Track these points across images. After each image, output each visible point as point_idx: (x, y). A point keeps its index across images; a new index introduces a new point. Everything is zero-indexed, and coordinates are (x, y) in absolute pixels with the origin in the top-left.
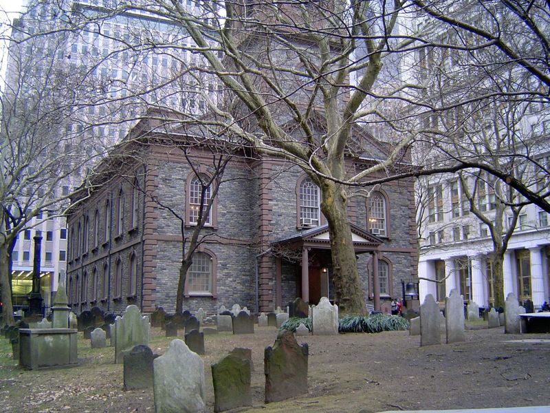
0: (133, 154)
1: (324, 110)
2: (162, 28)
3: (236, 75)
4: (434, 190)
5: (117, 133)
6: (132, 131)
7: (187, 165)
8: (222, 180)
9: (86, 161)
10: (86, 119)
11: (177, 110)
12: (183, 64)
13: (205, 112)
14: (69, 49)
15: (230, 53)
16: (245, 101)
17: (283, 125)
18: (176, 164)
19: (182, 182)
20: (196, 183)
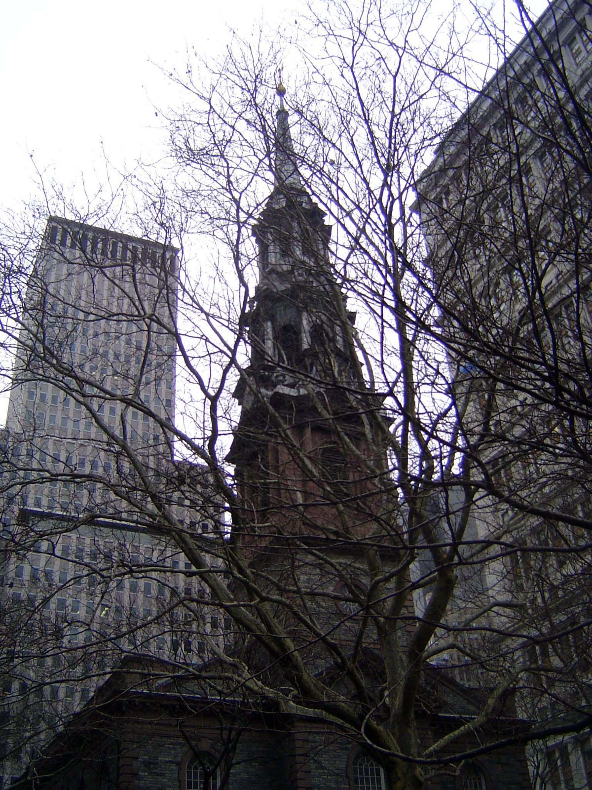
0: (100, 725)
1: (379, 647)
2: (142, 541)
3: (250, 605)
4: (557, 755)
5: (78, 696)
6: (100, 690)
7: (181, 740)
8: (234, 761)
9: (30, 738)
10: (32, 674)
11: (166, 658)
12: (174, 592)
13: (207, 660)
14: (12, 574)
15: (239, 576)
16: (263, 642)
17: (321, 674)
18: (164, 739)
19: (174, 767)
20: (196, 768)
